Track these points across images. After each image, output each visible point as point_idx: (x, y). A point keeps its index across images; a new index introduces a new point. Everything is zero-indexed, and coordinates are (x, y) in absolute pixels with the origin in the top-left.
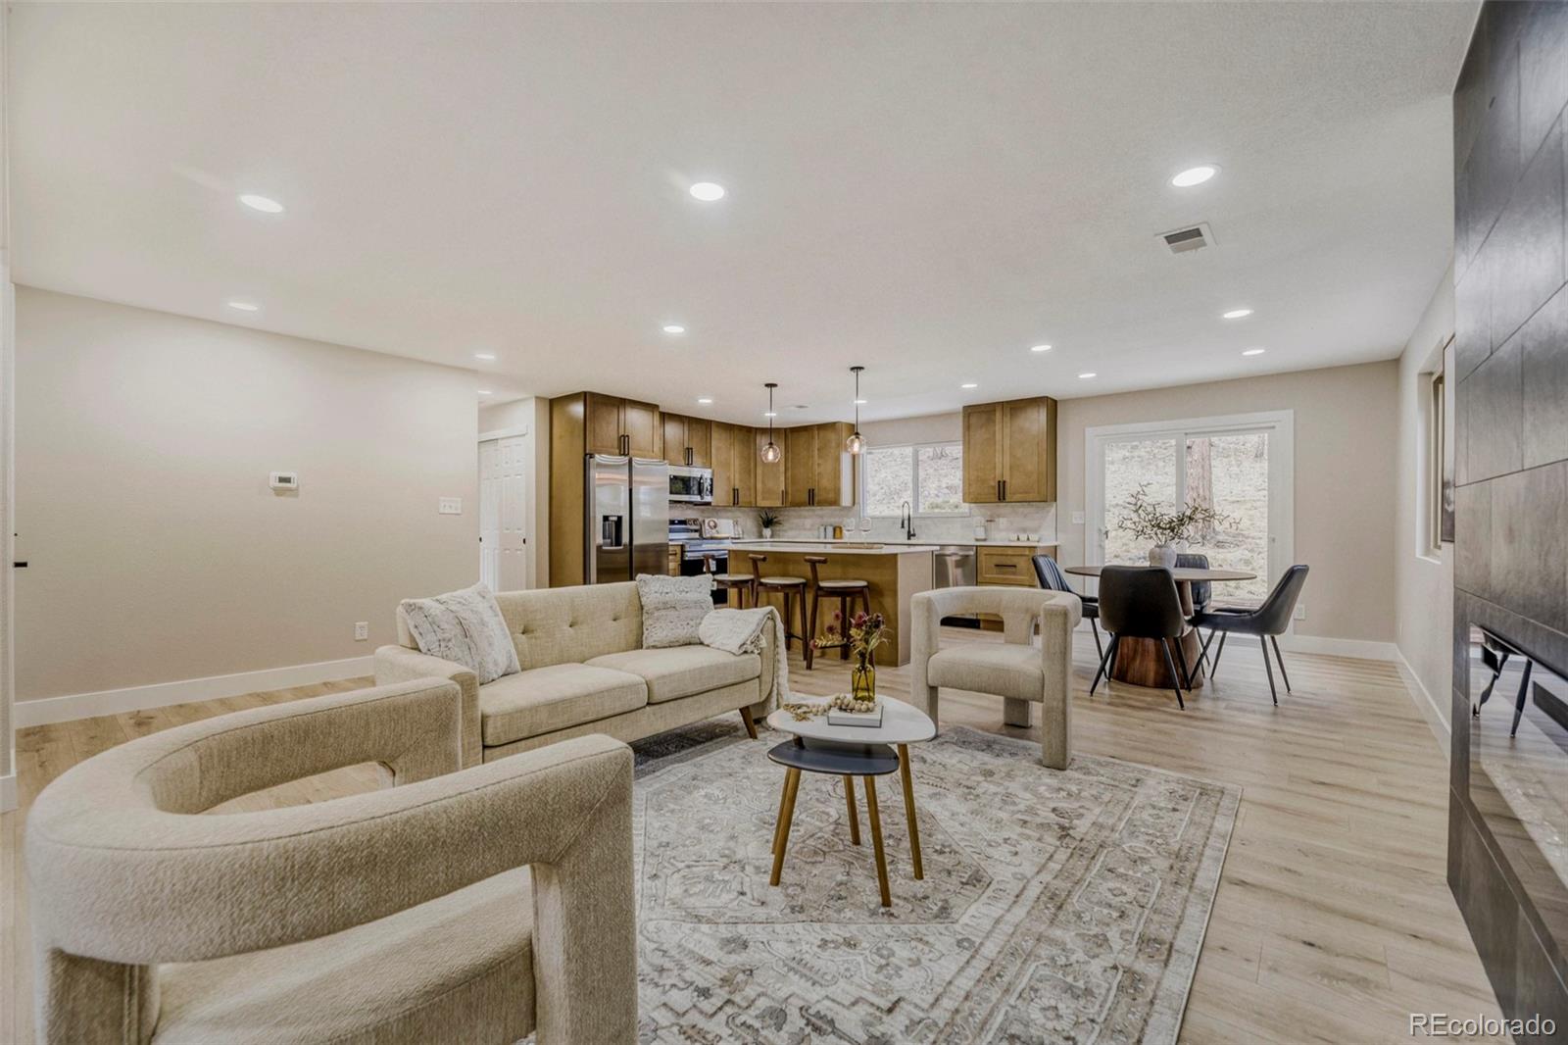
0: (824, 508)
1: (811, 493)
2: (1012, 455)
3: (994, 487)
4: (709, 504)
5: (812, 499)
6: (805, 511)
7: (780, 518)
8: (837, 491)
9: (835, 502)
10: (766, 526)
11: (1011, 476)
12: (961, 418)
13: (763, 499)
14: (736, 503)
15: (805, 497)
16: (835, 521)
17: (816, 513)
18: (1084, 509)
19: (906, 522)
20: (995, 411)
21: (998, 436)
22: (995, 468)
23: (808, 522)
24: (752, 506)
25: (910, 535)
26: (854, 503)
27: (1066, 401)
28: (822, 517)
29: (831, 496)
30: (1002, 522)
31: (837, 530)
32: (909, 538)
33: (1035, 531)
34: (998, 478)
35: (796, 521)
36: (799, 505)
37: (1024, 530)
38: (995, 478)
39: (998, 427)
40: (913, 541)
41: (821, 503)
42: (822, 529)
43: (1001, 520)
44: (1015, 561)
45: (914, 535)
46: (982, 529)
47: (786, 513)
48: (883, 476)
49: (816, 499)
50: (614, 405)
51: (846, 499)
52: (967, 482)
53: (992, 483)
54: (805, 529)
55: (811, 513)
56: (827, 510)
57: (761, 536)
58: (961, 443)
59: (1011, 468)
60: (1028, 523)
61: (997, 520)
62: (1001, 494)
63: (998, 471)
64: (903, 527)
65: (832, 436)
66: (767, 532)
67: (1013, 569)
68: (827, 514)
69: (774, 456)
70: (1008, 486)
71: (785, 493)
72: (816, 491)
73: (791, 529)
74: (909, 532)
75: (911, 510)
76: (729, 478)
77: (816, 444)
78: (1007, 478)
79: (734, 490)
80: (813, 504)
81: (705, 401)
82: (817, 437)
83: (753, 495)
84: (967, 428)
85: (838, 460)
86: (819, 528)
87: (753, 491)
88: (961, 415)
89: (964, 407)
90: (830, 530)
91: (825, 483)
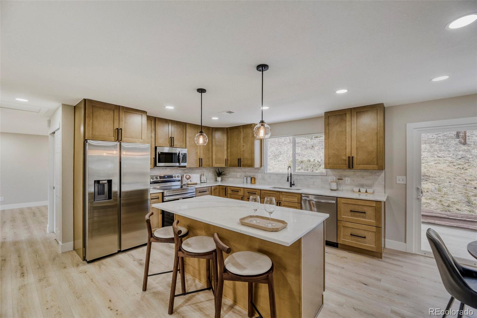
0: (246, 168)
1: (239, 160)
2: (358, 141)
3: (345, 160)
4: (185, 167)
5: (239, 163)
6: (237, 169)
7: (226, 172)
8: (252, 160)
9: (251, 165)
10: (219, 176)
11: (357, 154)
12: (323, 119)
13: (216, 163)
14: (201, 165)
15: (236, 162)
16: (252, 174)
17: (242, 170)
18: (406, 175)
19: (290, 178)
20: (346, 114)
21: (348, 129)
22: (346, 148)
23: (239, 175)
24: (210, 166)
25: (291, 185)
26: (261, 166)
27: (392, 107)
28: (245, 172)
29: (249, 162)
30: (348, 180)
31: (253, 180)
32: (291, 186)
33: (370, 186)
34: (348, 154)
35: (233, 173)
36: (234, 166)
37: (362, 186)
38: (346, 155)
39: (348, 124)
40: (293, 187)
41: (245, 166)
42: (245, 178)
43: (346, 179)
44: (365, 209)
45: (294, 185)
46: (335, 183)
47: (228, 169)
48: (272, 149)
49: (242, 163)
50: (110, 109)
51: (257, 164)
52: (327, 156)
53: (344, 158)
54: (237, 178)
55: (240, 170)
56: (247, 169)
57: (216, 181)
58: (324, 133)
59: (357, 148)
60: (364, 182)
61: (344, 179)
62: (350, 164)
63: (348, 150)
64: (288, 181)
65: (249, 131)
66: (219, 179)
67: (363, 215)
68: (248, 171)
69: (204, 141)
70: (355, 160)
71: (227, 160)
72: (242, 160)
73: (231, 177)
74: (291, 183)
75: (292, 170)
76: (197, 153)
77: (242, 135)
78: (354, 154)
79: (200, 159)
80: (240, 166)
81: (170, 108)
82: (242, 132)
83: (211, 161)
84: (327, 125)
85: (253, 144)
86: (244, 178)
87: (211, 159)
88: (324, 118)
89: (325, 112)
90: (249, 179)
91: (246, 155)
